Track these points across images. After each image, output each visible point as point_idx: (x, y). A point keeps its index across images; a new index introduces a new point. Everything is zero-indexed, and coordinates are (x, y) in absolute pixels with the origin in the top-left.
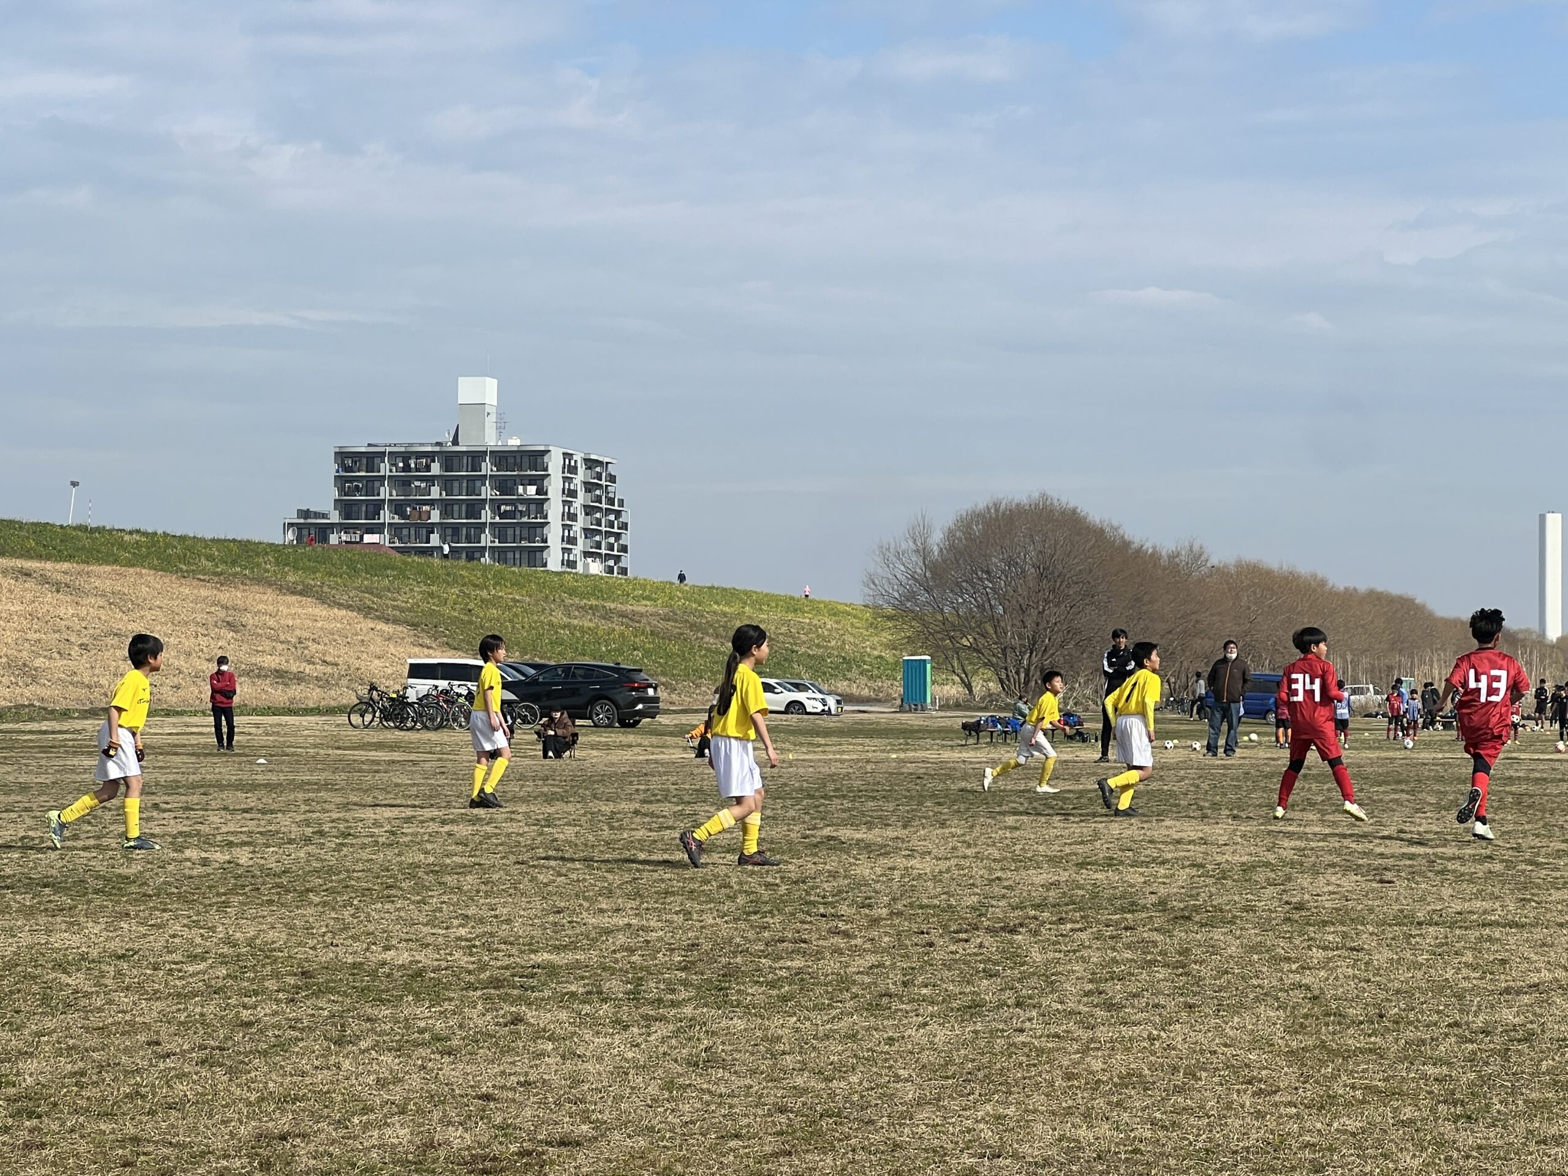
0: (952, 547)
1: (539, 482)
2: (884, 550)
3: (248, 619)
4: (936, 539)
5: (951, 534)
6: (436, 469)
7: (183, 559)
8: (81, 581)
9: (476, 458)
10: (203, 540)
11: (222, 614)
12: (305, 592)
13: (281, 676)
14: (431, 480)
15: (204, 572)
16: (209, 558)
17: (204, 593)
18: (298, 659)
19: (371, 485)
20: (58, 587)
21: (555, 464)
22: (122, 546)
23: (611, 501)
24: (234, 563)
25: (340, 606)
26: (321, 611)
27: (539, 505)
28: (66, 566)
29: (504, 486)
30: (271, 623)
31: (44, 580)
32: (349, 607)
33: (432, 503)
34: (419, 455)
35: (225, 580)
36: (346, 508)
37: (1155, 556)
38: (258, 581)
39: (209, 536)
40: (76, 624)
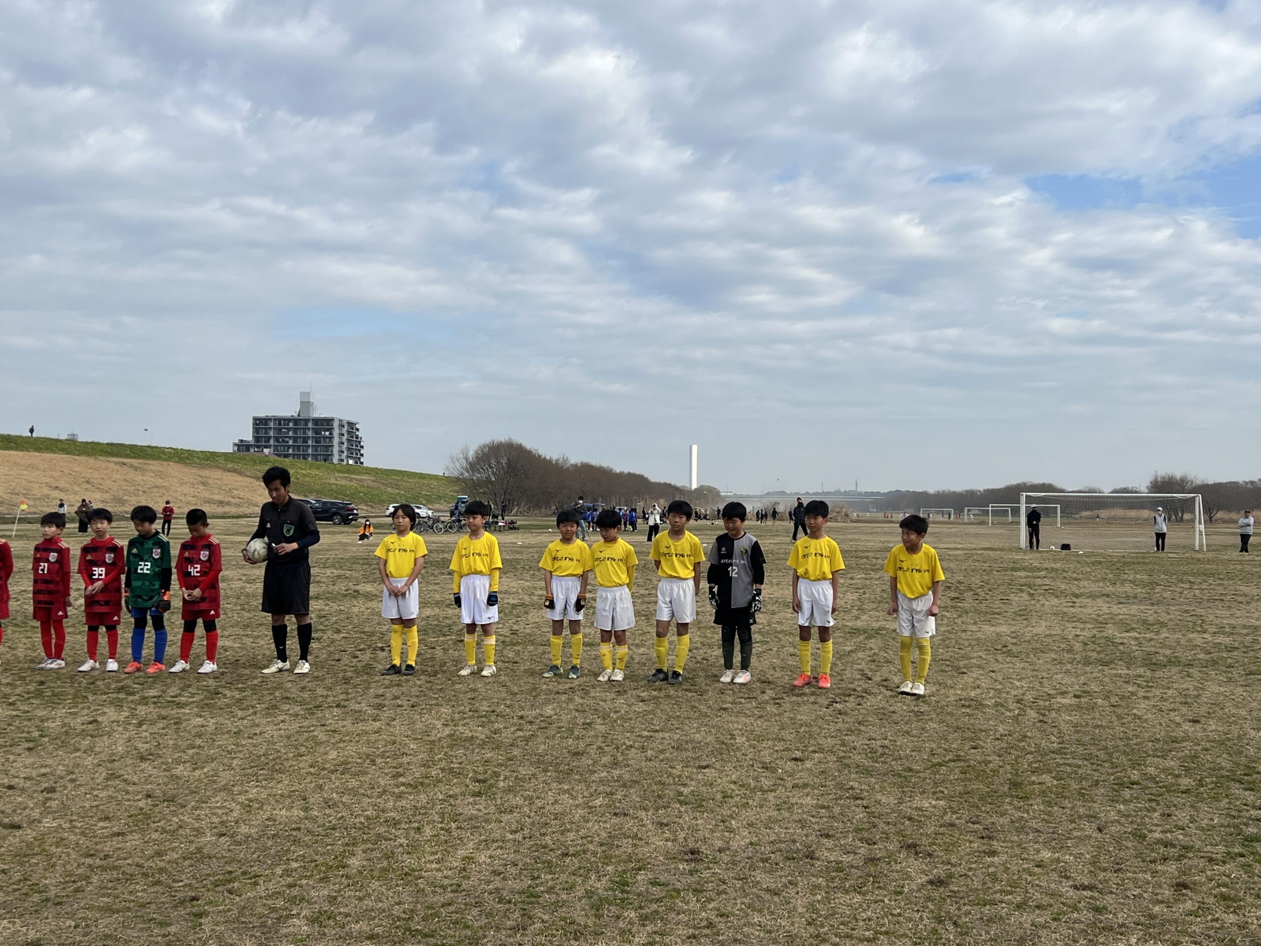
0: (477, 458)
1: (331, 430)
2: (452, 458)
3: (210, 481)
4: (471, 454)
5: (476, 452)
6: (291, 425)
7: (188, 458)
8: (146, 467)
9: (306, 421)
10: (196, 452)
11: (200, 479)
12: (234, 471)
13: (221, 503)
14: (289, 429)
15: (196, 463)
16: (198, 458)
17: (194, 471)
18: (229, 496)
19: (267, 430)
20: (136, 469)
21: (336, 425)
22: (164, 453)
23: (357, 437)
24: (208, 460)
25: (247, 476)
26: (239, 478)
27: (331, 438)
28: (140, 461)
29: (317, 431)
30: (219, 482)
31: (131, 466)
32: (251, 477)
33: (289, 437)
34: (285, 420)
35: (202, 466)
36: (257, 439)
37: (550, 461)
38: (217, 467)
39: (198, 450)
40: (142, 483)
